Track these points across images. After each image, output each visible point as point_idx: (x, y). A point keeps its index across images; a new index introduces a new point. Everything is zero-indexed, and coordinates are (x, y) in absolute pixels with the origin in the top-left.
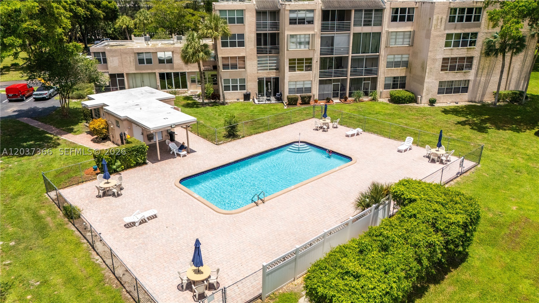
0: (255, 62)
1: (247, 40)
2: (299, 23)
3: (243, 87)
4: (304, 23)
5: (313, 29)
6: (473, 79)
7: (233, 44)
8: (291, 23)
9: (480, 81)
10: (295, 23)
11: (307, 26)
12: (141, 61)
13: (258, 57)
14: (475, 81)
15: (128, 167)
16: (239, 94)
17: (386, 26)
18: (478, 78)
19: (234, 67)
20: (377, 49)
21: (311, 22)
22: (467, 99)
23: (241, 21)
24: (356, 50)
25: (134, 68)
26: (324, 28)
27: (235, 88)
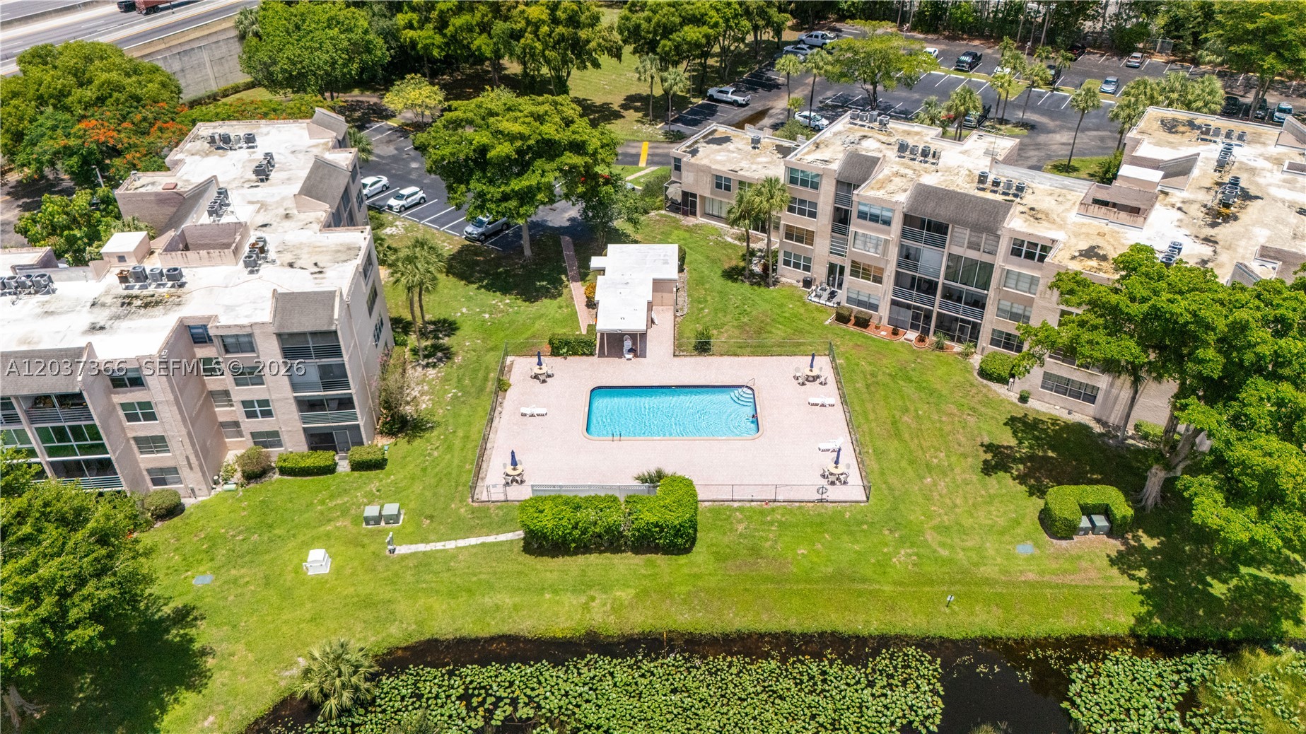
0: (827, 242)
1: (819, 210)
2: (870, 220)
3: (807, 268)
4: (877, 221)
5: (889, 234)
6: (1104, 387)
7: (802, 212)
8: (859, 217)
9: (1118, 395)
10: (865, 218)
11: (879, 226)
12: (718, 186)
13: (832, 237)
14: (1108, 393)
15: (575, 354)
16: (801, 274)
17: (1001, 259)
18: (1113, 390)
19: (800, 240)
20: (986, 286)
21: (887, 222)
22: (1092, 413)
23: (815, 186)
24: (950, 275)
25: (709, 191)
26: (904, 234)
27: (797, 266)
